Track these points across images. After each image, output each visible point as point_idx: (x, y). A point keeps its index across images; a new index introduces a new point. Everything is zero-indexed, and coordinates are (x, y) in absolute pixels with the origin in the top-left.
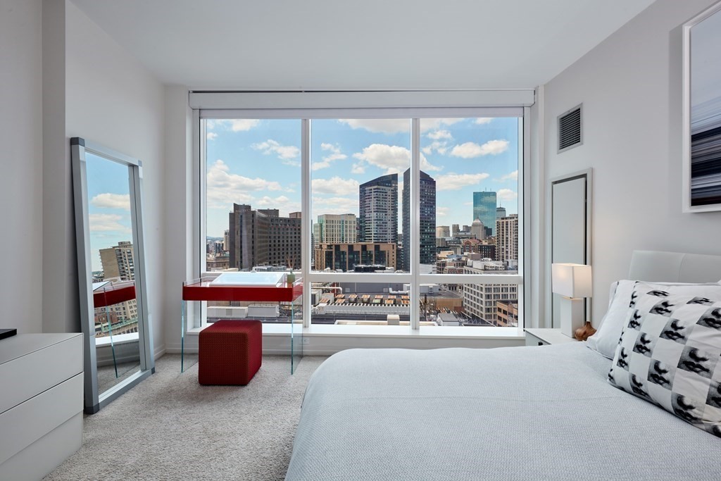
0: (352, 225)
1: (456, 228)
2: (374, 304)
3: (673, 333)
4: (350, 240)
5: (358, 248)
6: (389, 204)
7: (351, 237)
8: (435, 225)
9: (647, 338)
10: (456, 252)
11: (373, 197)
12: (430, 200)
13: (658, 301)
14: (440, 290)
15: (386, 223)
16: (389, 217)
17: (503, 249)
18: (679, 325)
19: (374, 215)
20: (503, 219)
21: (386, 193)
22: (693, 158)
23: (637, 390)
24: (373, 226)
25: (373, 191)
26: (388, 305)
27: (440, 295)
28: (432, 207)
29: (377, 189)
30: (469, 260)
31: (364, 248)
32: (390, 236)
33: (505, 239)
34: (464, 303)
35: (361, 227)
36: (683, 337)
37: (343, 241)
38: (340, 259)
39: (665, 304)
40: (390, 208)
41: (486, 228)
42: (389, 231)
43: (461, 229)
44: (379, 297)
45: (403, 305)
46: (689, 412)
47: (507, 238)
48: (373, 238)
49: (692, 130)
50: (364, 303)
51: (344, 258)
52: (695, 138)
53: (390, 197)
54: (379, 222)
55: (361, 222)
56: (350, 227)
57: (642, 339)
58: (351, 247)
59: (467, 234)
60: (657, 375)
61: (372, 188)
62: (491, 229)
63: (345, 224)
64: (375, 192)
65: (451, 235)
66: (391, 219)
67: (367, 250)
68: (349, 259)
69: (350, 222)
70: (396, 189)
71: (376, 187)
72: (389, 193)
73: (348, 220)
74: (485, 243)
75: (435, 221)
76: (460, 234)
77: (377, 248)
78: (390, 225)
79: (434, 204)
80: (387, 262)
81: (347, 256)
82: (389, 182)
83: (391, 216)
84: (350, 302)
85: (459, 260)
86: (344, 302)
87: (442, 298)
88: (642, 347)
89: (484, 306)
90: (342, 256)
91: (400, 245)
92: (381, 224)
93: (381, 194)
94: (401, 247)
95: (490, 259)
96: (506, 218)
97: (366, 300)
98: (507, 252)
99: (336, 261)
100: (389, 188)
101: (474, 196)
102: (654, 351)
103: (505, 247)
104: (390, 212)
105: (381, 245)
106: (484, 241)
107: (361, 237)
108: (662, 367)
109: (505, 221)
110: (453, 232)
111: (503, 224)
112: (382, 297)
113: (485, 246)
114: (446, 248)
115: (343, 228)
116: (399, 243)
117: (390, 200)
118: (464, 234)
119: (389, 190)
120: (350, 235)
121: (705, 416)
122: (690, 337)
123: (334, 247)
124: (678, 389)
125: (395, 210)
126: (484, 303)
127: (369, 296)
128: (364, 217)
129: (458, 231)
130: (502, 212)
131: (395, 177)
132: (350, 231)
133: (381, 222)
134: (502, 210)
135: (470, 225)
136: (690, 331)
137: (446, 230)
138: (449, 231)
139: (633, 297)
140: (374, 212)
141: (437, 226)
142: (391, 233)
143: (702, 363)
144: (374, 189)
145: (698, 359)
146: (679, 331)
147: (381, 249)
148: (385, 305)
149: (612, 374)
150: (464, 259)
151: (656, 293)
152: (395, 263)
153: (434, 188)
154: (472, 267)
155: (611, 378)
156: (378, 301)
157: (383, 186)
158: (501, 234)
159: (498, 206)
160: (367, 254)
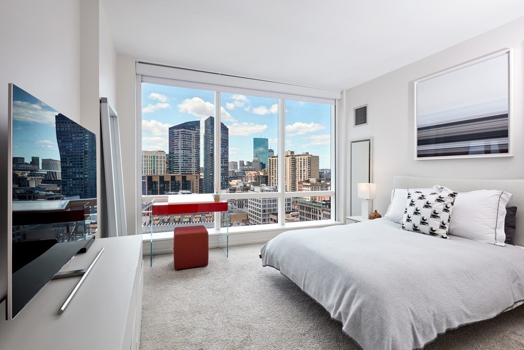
0: (163, 160)
1: (242, 163)
2: (184, 222)
3: (427, 206)
4: (161, 172)
5: (168, 178)
6: (193, 144)
7: (161, 170)
8: (228, 161)
9: (418, 209)
10: (242, 181)
11: (180, 137)
12: (225, 142)
13: (420, 195)
14: (232, 208)
15: (191, 159)
16: (193, 154)
17: (273, 178)
18: (429, 203)
19: (181, 152)
20: (273, 157)
21: (191, 135)
22: (418, 138)
23: (416, 229)
24: (180, 161)
25: (180, 133)
26: (196, 222)
27: (232, 212)
28: (225, 147)
29: (184, 131)
30: (252, 186)
31: (173, 178)
32: (194, 169)
33: (274, 171)
34: (249, 217)
35: (170, 161)
36: (431, 207)
37: (154, 173)
38: (152, 188)
39: (423, 196)
40: (194, 147)
41: (262, 163)
42: (194, 165)
43: (245, 164)
44: (188, 216)
45: (207, 222)
46: (435, 232)
47: (275, 170)
48: (180, 170)
49: (417, 126)
50: (176, 222)
51: (156, 187)
52: (419, 129)
53: (194, 139)
54: (185, 158)
55: (170, 157)
56: (161, 161)
57: (417, 210)
58: (162, 178)
59: (250, 167)
60: (423, 222)
61: (180, 130)
62: (265, 164)
63: (156, 159)
64: (181, 134)
65: (239, 168)
66: (194, 156)
67: (176, 180)
68: (160, 188)
69: (161, 157)
70: (199, 132)
71: (183, 130)
72: (193, 135)
73: (159, 156)
74: (261, 174)
75: (228, 158)
76: (245, 167)
77: (184, 178)
78: (194, 160)
79: (228, 145)
80: (192, 190)
81: (158, 185)
82: (194, 127)
83: (194, 153)
84: (164, 223)
85: (245, 186)
86: (159, 223)
87: (234, 214)
88: (417, 213)
89: (261, 218)
90: (154, 185)
91: (202, 176)
92: (187, 159)
93: (187, 136)
94: (203, 177)
95: (265, 185)
96: (275, 157)
97: (177, 220)
98: (275, 180)
99: (148, 190)
100: (194, 131)
101: (254, 141)
102: (422, 213)
103: (274, 177)
104: (194, 150)
105: (187, 176)
106: (261, 173)
107: (170, 169)
108: (425, 219)
109: (274, 159)
110: (240, 166)
111: (273, 161)
112: (190, 216)
113: (261, 176)
114: (236, 178)
115: (154, 162)
116: (201, 174)
117: (195, 141)
118: (247, 167)
119: (193, 133)
120: (161, 168)
121: (439, 233)
122: (433, 206)
123: (146, 178)
124: (430, 226)
125: (198, 149)
126: (262, 216)
127: (180, 217)
128: (173, 153)
129: (244, 165)
130: (272, 153)
131: (198, 123)
132: (161, 165)
133: (187, 158)
134: (271, 151)
135: (251, 161)
136: (433, 204)
137: (235, 164)
138: (237, 165)
139: (409, 194)
140: (181, 149)
141: (229, 161)
142: (195, 166)
143: (437, 215)
144: (181, 132)
145: (436, 214)
146: (430, 205)
147: (187, 179)
148: (193, 223)
149: (404, 226)
150: (248, 185)
151: (417, 192)
152: (198, 189)
153: (228, 133)
154: (253, 191)
155: (403, 227)
156: (188, 220)
157: (189, 129)
158: (272, 167)
159: (269, 149)
160: (176, 183)
